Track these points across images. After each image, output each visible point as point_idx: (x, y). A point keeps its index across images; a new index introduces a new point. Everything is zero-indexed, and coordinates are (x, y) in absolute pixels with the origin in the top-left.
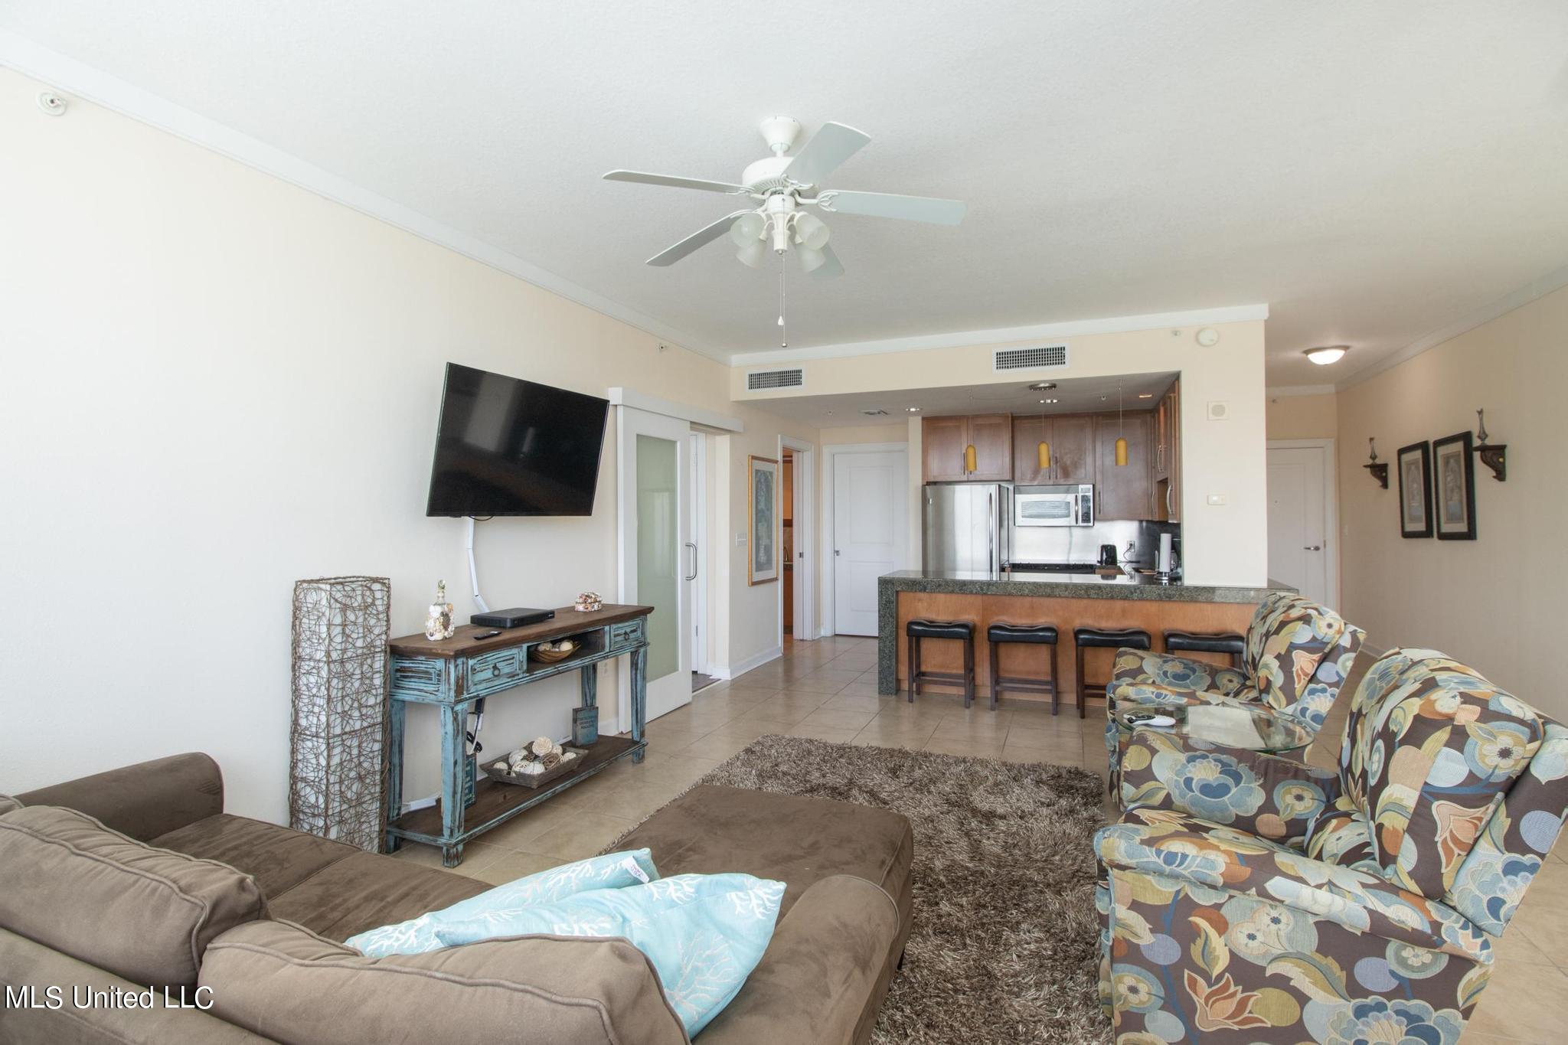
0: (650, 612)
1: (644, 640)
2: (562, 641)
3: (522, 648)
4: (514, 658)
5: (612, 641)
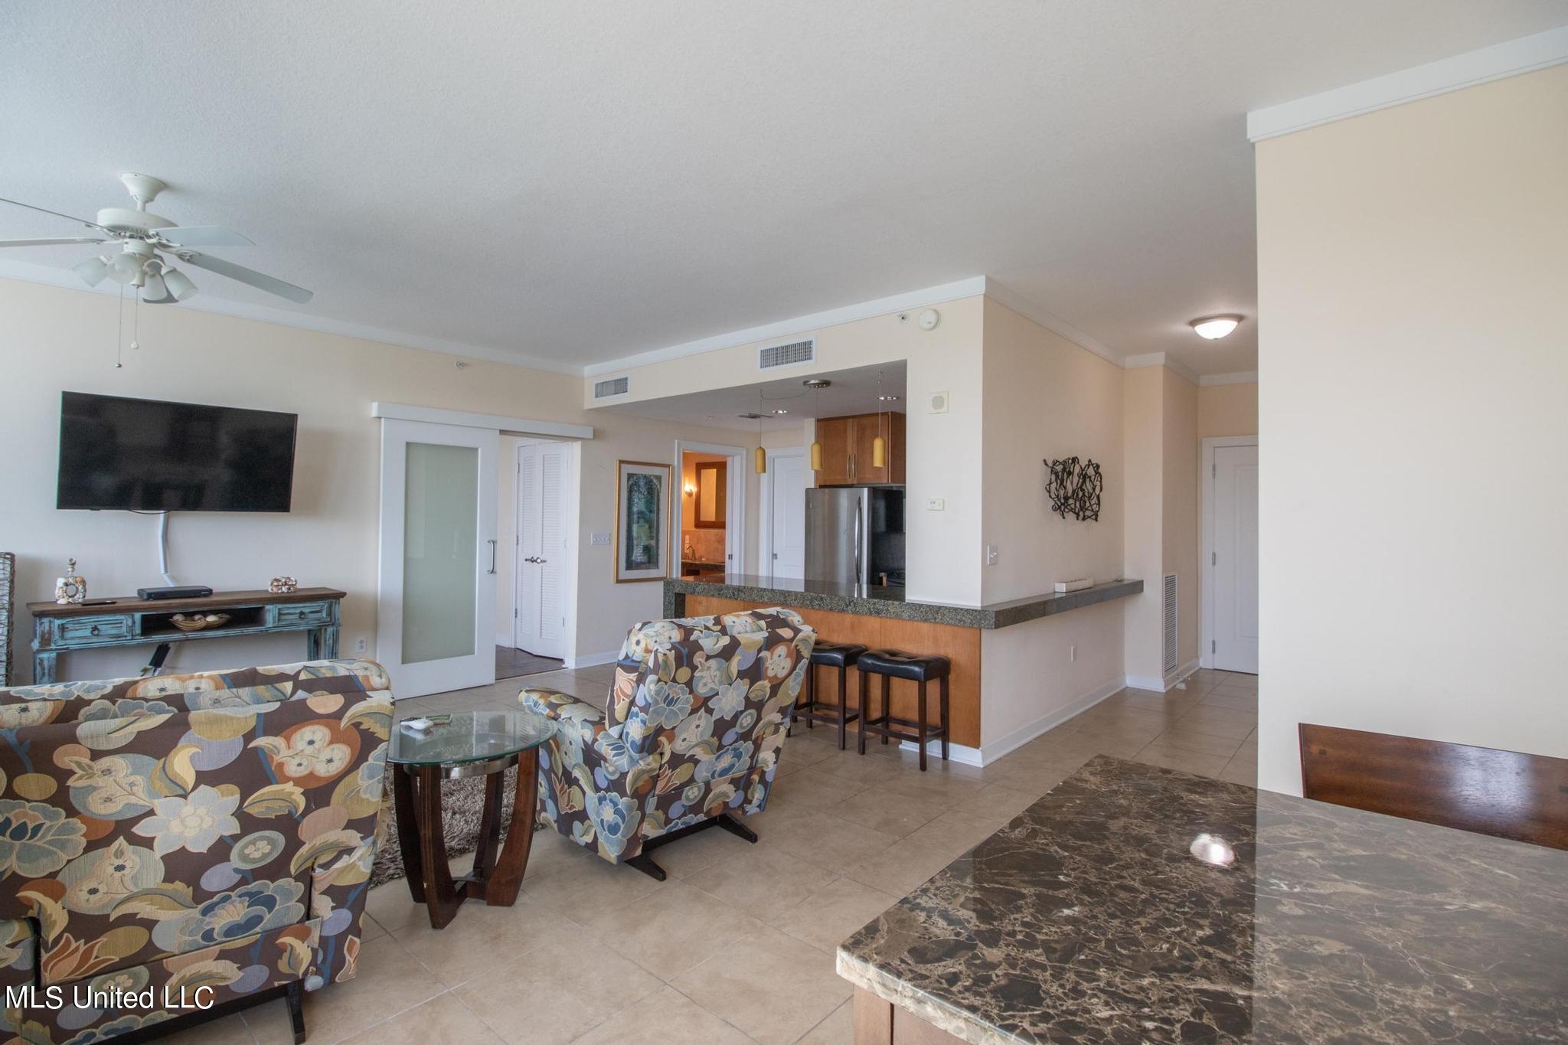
0: (343, 597)
1: (331, 621)
2: (205, 614)
3: (133, 616)
4: (122, 623)
5: (277, 619)
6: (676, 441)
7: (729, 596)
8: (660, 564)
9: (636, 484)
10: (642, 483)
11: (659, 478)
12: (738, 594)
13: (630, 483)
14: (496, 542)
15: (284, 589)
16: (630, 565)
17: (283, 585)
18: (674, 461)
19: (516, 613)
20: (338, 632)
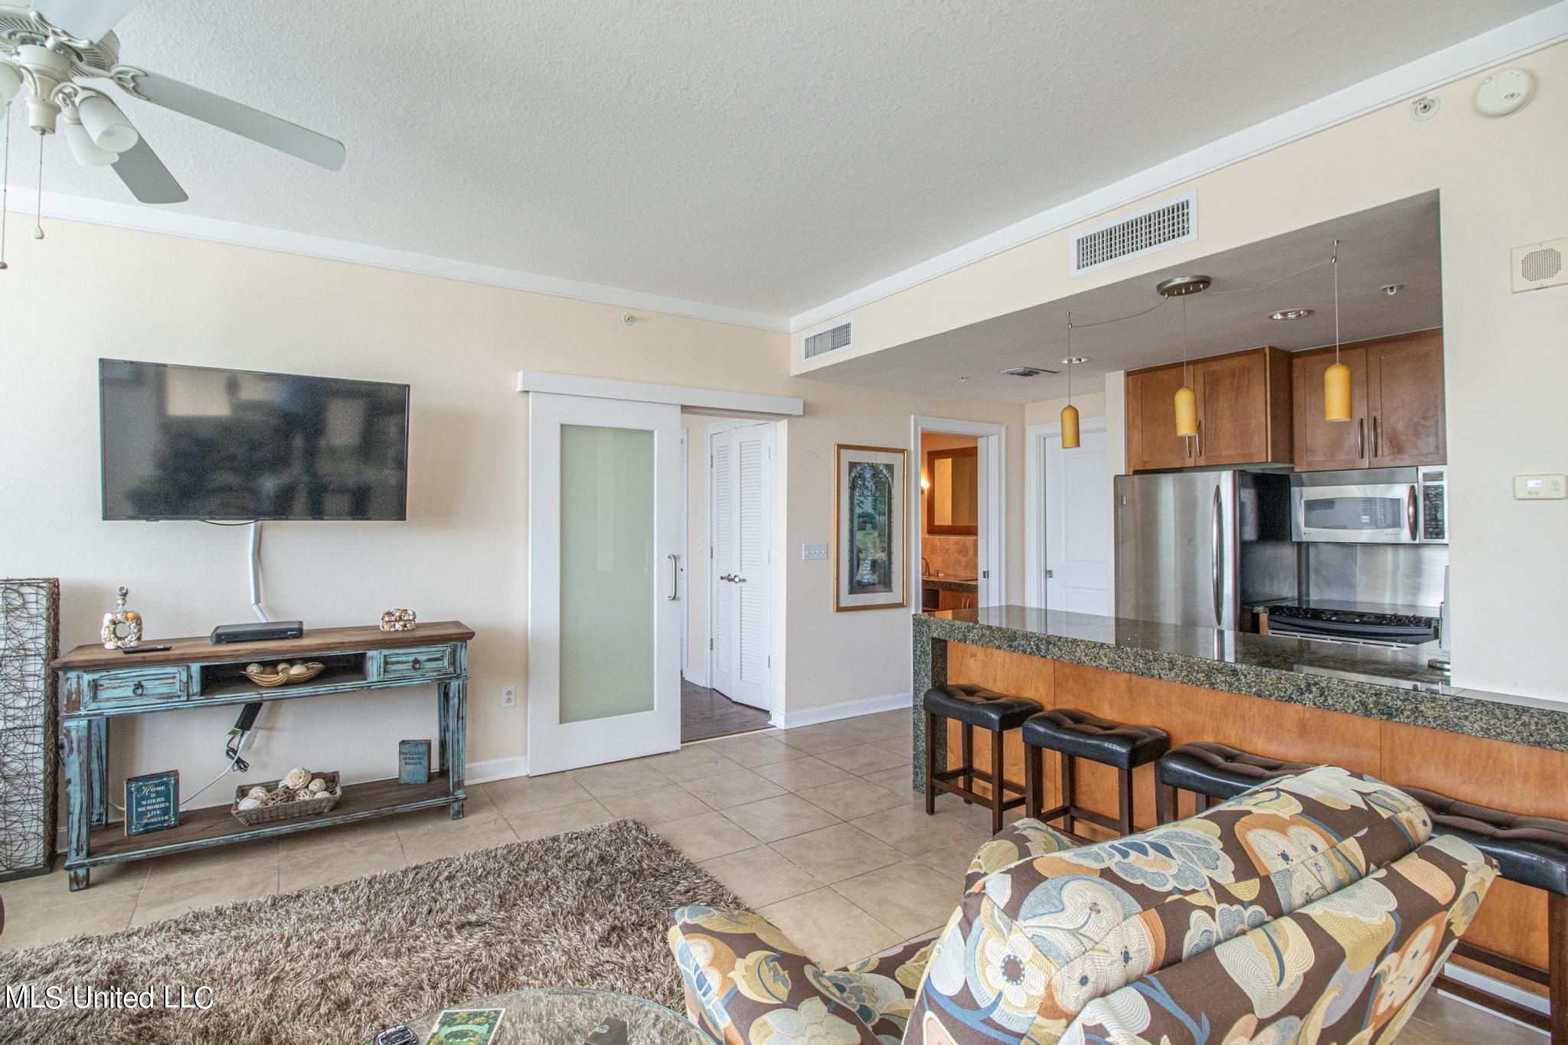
0: (471, 637)
1: (455, 672)
2: (291, 662)
3: (188, 668)
4: (174, 677)
5: (382, 669)
6: (912, 417)
7: (1029, 650)
8: (894, 586)
9: (861, 476)
10: (868, 475)
11: (890, 468)
12: (1048, 650)
13: (853, 475)
14: (679, 558)
15: (398, 626)
16: (857, 587)
17: (396, 621)
18: (910, 445)
19: (712, 645)
20: (465, 687)
